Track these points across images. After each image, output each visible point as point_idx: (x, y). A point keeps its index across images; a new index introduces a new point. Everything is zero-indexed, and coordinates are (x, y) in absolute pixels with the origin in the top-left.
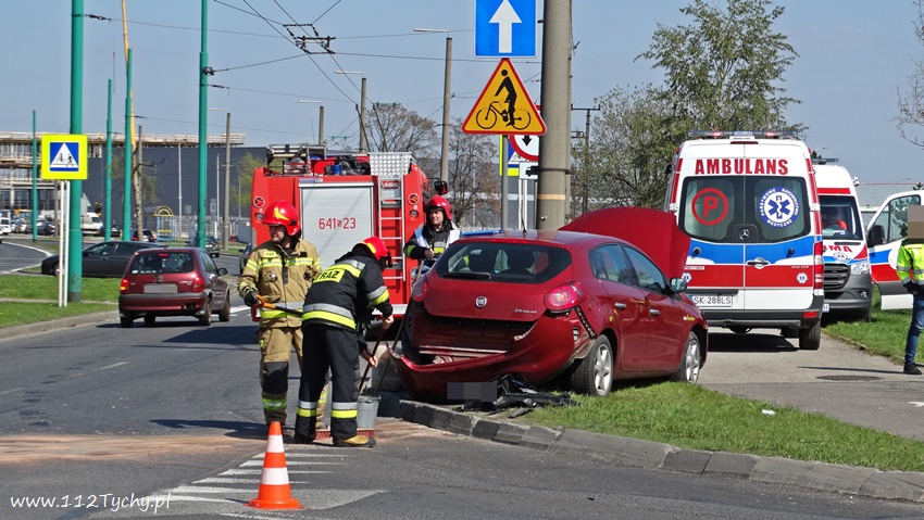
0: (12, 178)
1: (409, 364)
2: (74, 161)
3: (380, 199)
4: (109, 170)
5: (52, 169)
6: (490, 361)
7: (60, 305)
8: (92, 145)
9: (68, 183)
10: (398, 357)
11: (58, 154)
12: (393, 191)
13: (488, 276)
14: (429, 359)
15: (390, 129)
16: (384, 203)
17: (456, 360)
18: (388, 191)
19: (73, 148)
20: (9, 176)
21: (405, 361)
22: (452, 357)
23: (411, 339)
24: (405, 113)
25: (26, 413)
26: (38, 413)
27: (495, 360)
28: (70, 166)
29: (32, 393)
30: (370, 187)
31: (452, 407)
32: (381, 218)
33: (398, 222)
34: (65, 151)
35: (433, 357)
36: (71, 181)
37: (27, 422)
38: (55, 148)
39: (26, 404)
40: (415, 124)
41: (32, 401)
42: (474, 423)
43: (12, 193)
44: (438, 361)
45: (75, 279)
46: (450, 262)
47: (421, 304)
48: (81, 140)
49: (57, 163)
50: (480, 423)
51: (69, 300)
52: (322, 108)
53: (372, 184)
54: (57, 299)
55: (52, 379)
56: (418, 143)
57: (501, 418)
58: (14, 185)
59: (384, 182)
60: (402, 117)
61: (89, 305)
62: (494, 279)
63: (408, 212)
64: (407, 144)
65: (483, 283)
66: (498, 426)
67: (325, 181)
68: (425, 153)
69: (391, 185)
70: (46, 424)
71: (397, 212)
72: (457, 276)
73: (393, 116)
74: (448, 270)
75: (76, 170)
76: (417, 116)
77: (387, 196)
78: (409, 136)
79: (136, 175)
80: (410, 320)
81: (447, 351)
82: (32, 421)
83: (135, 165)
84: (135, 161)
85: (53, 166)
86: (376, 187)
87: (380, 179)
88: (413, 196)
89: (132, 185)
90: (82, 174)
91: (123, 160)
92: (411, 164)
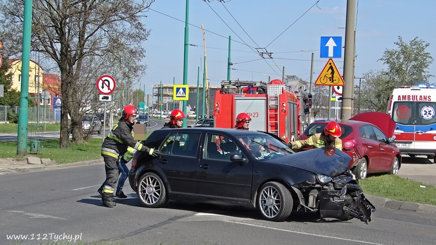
0: (167, 100)
2: (184, 94)
3: (269, 105)
4: (198, 97)
5: (177, 97)
8: (190, 89)
11: (179, 92)
12: (274, 102)
16: (271, 106)
19: (184, 89)
28: (183, 96)
30: (265, 99)
32: (269, 113)
33: (276, 115)
34: (181, 90)
36: (183, 101)
38: (178, 89)
43: (167, 105)
49: (178, 95)
52: (270, 77)
58: (168, 102)
59: (271, 97)
63: (281, 110)
67: (245, 96)
69: (274, 99)
71: (276, 110)
75: (185, 97)
77: (272, 103)
79: (207, 99)
83: (206, 96)
84: (206, 94)
86: (267, 99)
87: (269, 96)
88: (283, 104)
89: (205, 102)
90: (187, 98)
91: (203, 94)
92: (283, 89)
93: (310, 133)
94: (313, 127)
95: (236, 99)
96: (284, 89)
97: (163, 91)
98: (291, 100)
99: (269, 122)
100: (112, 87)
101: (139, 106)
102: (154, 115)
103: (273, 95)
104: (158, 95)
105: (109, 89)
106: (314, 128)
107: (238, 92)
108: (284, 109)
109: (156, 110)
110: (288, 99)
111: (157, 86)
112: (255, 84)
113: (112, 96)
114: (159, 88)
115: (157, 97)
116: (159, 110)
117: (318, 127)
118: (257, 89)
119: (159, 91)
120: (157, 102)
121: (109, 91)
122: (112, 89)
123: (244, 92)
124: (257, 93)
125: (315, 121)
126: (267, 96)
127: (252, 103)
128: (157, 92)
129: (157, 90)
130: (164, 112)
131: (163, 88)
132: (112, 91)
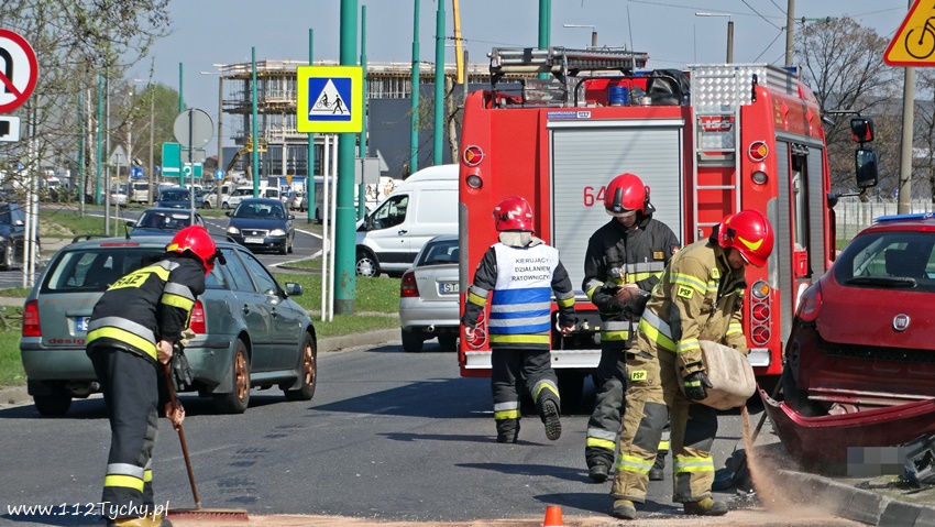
0: (284, 129)
1: (792, 415)
2: (344, 107)
3: (695, 150)
4: (416, 117)
5: (312, 118)
6: (912, 412)
7: (323, 319)
8: (370, 78)
9: (336, 138)
10: (775, 404)
11: (322, 94)
12: (719, 137)
13: (911, 284)
14: (822, 408)
15: (835, 56)
16: (704, 157)
17: (863, 409)
18: (711, 137)
19: (344, 86)
20: (281, 125)
21: (785, 410)
22: (857, 405)
23: (796, 378)
24: (858, 31)
25: (228, 484)
26: (245, 483)
27: (919, 410)
28: (338, 113)
29: (246, 452)
30: (678, 127)
31: (856, 480)
32: (696, 187)
33: (728, 194)
34: (330, 91)
35: (829, 405)
36: (340, 135)
37: (226, 496)
38: (316, 85)
39: (233, 469)
40: (872, 47)
41: (243, 464)
42: (883, 506)
43: (285, 151)
44: (836, 411)
45: (346, 280)
46: (856, 261)
47: (812, 325)
48: (355, 74)
49: (319, 109)
50: (893, 507)
51: (336, 311)
52: (731, 24)
53: (680, 122)
54: (320, 308)
55: (283, 432)
56: (877, 76)
57: (926, 498)
58: (287, 139)
59: (704, 119)
60: (854, 37)
61: (366, 319)
62: (921, 287)
63: (747, 176)
64: (860, 77)
65: (905, 293)
66: (917, 512)
67: (596, 116)
68: (888, 90)
69: (717, 124)
70: (252, 500)
71: (727, 174)
72: (868, 282)
73: (840, 35)
74: (852, 273)
75: (348, 118)
76: (875, 35)
77: (708, 144)
78: (863, 66)
79: (453, 124)
80: (795, 348)
81: (849, 396)
82: (233, 495)
83: (451, 111)
84: (451, 105)
85: (312, 113)
86: (688, 129)
87: (695, 113)
88: (756, 146)
89: (447, 140)
90: (356, 124)
91: (434, 102)
92: (754, 84)
93: (857, 273)
94: (871, 247)
95: (554, 129)
96: (763, 81)
97: (264, 90)
98: (792, 130)
99: (696, 224)
100: (21, 80)
101: (158, 161)
102: (225, 198)
103: (714, 108)
104: (245, 109)
105: (10, 89)
106: (878, 250)
107: (564, 98)
108: (763, 167)
109: (236, 175)
110: (781, 128)
111: (240, 70)
112: (642, 63)
113: (26, 123)
114: (247, 79)
115: (239, 117)
116: (246, 175)
117: (894, 246)
118: (649, 85)
119: (247, 92)
120: (238, 141)
121: (11, 98)
122: (21, 87)
123: (590, 96)
124: (647, 101)
125: (881, 221)
126: (686, 114)
127: (630, 147)
128: (241, 97)
129: (239, 85)
130: (273, 182)
131: (266, 77)
132: (22, 98)
